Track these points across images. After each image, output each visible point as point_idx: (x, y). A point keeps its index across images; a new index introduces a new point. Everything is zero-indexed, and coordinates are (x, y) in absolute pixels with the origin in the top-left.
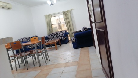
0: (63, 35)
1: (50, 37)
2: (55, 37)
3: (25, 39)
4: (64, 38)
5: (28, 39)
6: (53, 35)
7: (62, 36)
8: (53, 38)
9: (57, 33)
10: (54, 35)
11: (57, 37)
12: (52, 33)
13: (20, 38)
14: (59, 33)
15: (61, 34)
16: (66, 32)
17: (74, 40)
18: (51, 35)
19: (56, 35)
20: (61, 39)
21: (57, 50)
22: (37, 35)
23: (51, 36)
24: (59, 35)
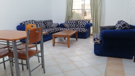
0: (84, 25)
1: (66, 25)
2: (73, 27)
3: (33, 22)
4: (84, 30)
5: (38, 23)
6: (71, 24)
7: (82, 27)
8: (71, 27)
9: (77, 22)
10: (73, 24)
11: (75, 26)
12: (71, 20)
13: (28, 20)
14: (80, 22)
15: (81, 24)
16: (88, 22)
17: (98, 42)
18: (69, 22)
19: (75, 23)
20: (80, 31)
21: (69, 47)
22: (51, 20)
23: (69, 24)
24: (79, 25)
